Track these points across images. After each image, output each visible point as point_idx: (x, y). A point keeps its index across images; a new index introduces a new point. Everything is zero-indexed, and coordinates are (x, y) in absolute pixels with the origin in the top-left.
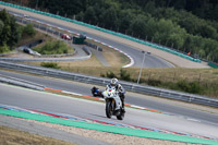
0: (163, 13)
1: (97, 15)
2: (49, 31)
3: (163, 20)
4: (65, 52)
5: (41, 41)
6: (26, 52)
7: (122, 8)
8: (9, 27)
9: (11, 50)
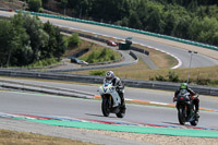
0: (207, 11)
1: (141, 19)
2: (94, 39)
3: (206, 18)
4: (112, 58)
5: (87, 50)
6: (74, 61)
7: (165, 10)
8: (54, 38)
9: (58, 61)
